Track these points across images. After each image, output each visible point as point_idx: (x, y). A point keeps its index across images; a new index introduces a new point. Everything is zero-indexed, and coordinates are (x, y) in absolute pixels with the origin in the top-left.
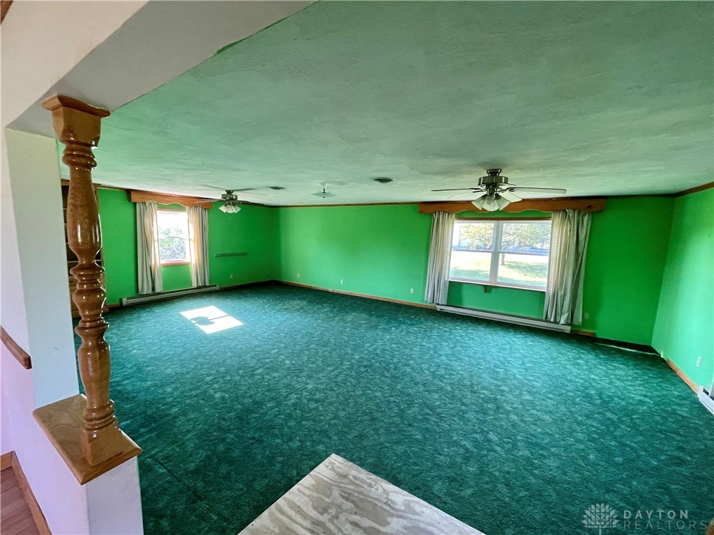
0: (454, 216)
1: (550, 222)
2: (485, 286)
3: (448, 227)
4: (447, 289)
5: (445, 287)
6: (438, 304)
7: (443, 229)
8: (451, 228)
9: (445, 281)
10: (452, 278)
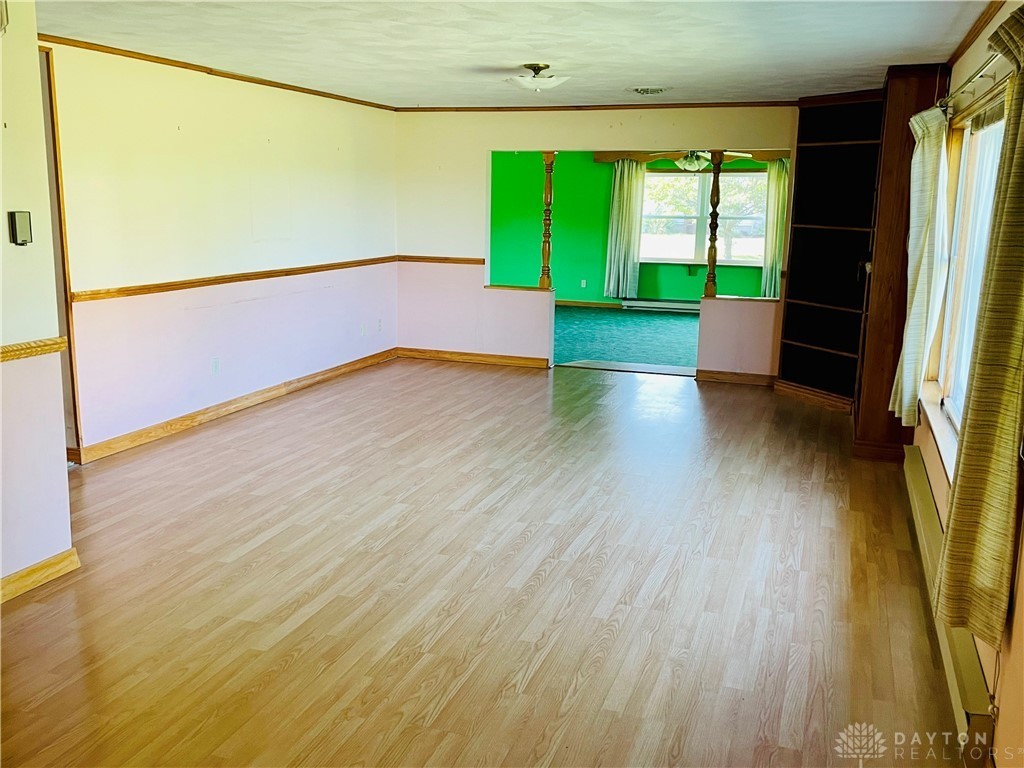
0: (644, 166)
1: (766, 174)
2: (689, 266)
3: (637, 181)
4: (638, 274)
5: (634, 271)
6: (625, 299)
7: (630, 186)
8: (640, 184)
9: (634, 264)
10: (643, 258)
